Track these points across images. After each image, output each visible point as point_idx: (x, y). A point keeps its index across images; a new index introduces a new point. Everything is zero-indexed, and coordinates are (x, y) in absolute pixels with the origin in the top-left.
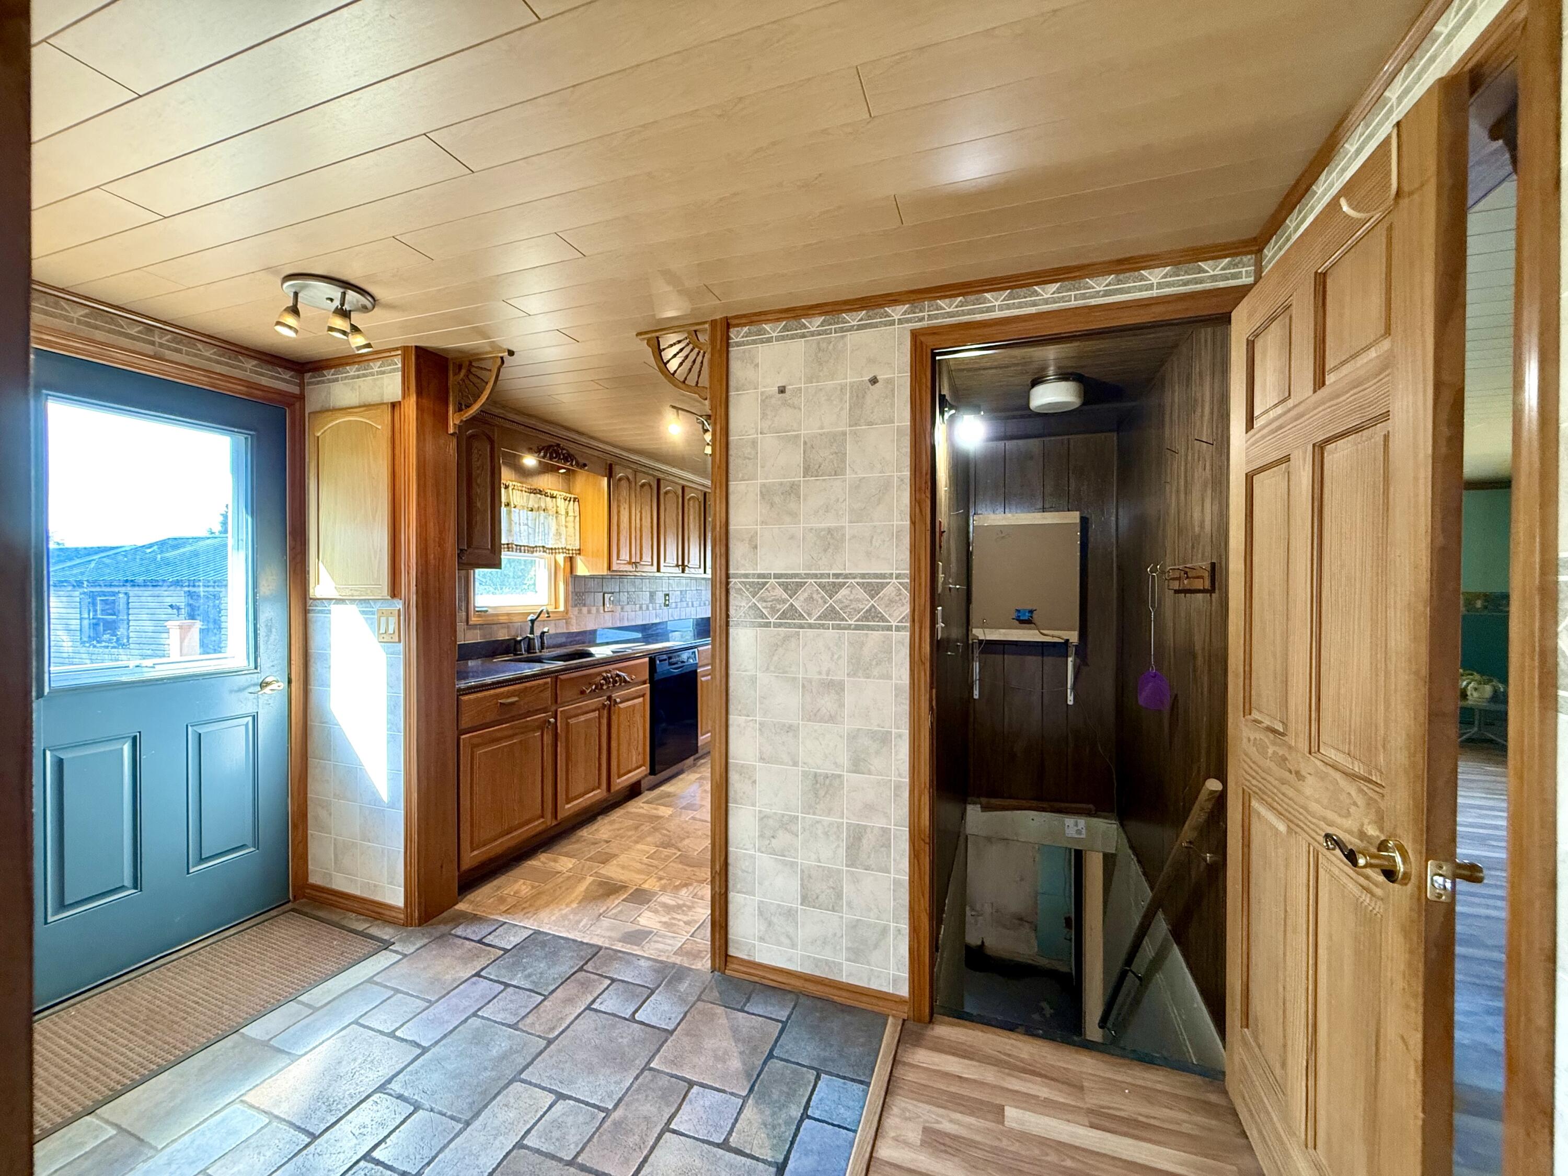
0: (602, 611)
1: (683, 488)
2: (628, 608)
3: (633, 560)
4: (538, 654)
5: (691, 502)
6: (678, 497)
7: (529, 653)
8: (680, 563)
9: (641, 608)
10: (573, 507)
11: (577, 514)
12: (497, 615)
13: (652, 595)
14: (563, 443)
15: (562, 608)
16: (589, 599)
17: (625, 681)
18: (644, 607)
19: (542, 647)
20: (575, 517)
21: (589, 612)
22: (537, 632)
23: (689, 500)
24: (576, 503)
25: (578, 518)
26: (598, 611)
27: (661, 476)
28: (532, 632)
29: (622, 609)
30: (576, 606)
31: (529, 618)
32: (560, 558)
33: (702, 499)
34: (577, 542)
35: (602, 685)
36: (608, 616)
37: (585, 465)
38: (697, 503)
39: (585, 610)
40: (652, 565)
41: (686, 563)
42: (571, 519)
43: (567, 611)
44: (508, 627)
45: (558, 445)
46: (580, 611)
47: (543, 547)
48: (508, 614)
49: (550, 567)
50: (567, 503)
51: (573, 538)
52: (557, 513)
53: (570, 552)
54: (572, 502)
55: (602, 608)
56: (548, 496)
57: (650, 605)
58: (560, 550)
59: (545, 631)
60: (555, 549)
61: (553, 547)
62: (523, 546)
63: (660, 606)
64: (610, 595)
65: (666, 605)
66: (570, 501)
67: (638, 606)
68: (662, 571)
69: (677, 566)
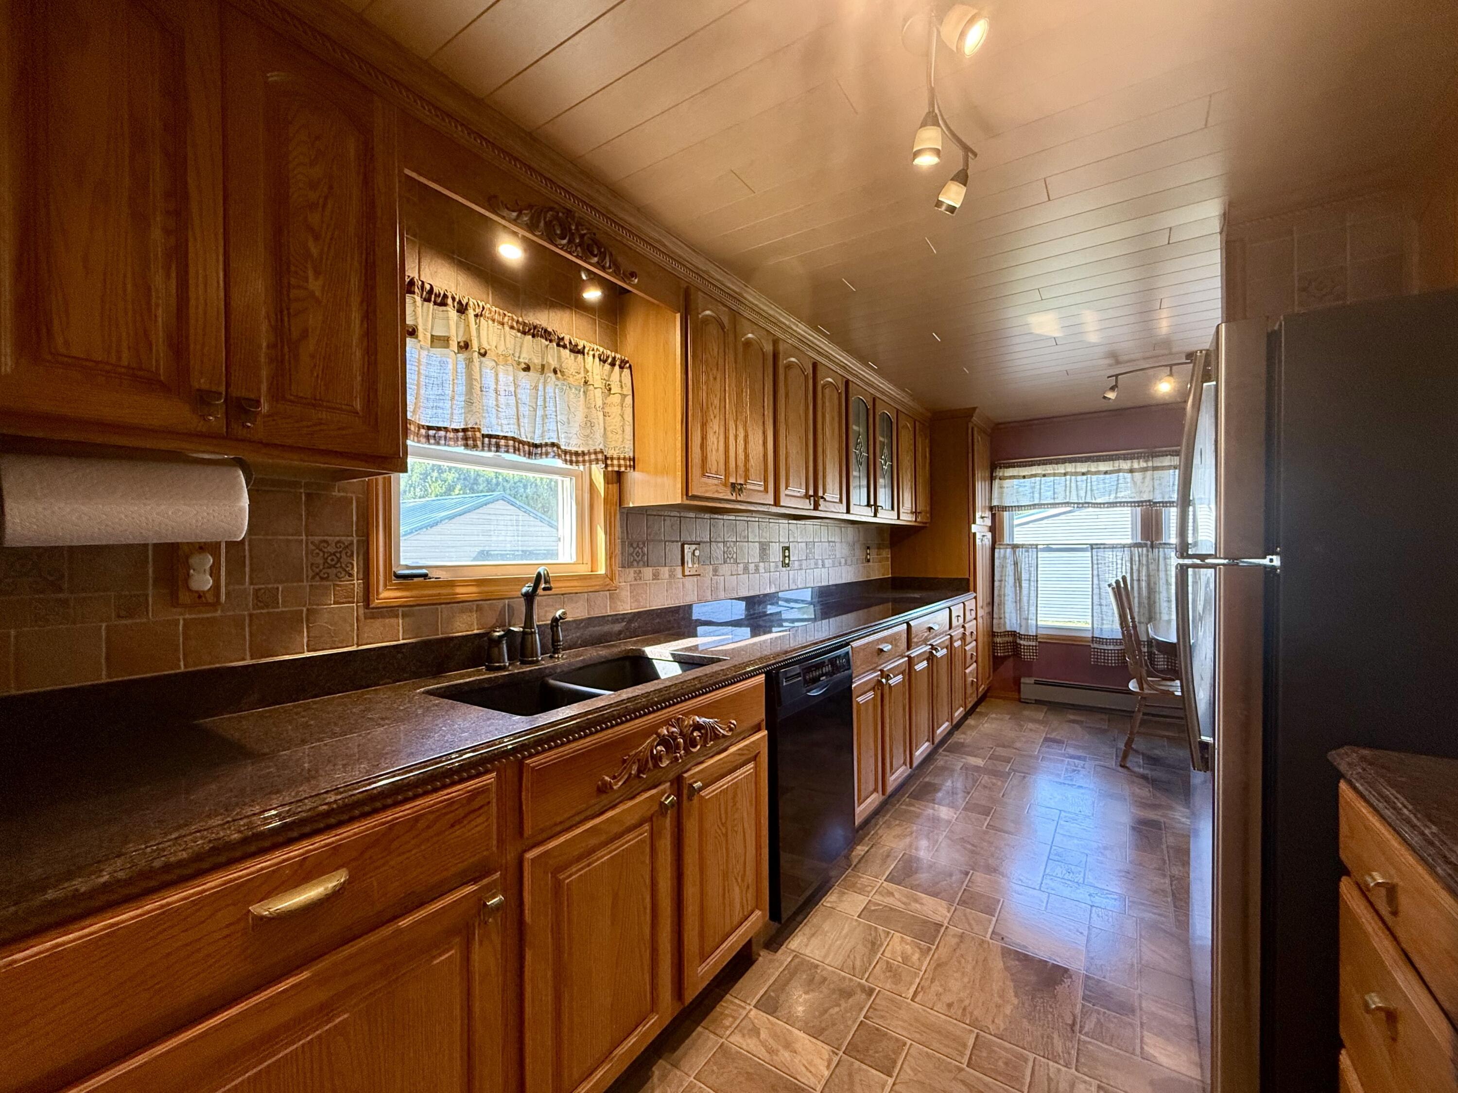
0: (680, 576)
1: (815, 365)
2: (725, 569)
3: (732, 480)
4: (541, 665)
5: (827, 391)
6: (806, 377)
7: (518, 661)
8: (811, 492)
9: (746, 569)
10: (619, 378)
11: (628, 391)
13: (764, 548)
14: (582, 212)
15: (602, 569)
16: (655, 553)
17: (716, 737)
18: (752, 567)
19: (555, 645)
20: (624, 396)
21: (656, 576)
23: (824, 387)
24: (626, 371)
25: (629, 399)
26: (672, 575)
27: (779, 335)
28: (528, 619)
29: (715, 571)
30: (630, 565)
31: (523, 590)
32: (598, 473)
33: (842, 389)
34: (629, 445)
35: (657, 759)
36: (690, 583)
37: (633, 275)
38: (835, 396)
39: (648, 572)
40: (766, 490)
41: (820, 494)
42: (616, 399)
43: (610, 576)
44: (479, 609)
45: (569, 212)
46: (638, 576)
47: (556, 445)
48: (480, 582)
49: (579, 488)
50: (607, 367)
51: (619, 437)
52: (586, 382)
53: (615, 462)
54: (617, 368)
55: (679, 569)
56: (565, 347)
57: (762, 564)
58: (593, 457)
59: (557, 615)
60: (583, 454)
61: (580, 450)
62: (505, 438)
63: (777, 566)
64: (694, 547)
65: (785, 565)
66: (613, 364)
67: (741, 565)
68: (782, 504)
69: (807, 496)
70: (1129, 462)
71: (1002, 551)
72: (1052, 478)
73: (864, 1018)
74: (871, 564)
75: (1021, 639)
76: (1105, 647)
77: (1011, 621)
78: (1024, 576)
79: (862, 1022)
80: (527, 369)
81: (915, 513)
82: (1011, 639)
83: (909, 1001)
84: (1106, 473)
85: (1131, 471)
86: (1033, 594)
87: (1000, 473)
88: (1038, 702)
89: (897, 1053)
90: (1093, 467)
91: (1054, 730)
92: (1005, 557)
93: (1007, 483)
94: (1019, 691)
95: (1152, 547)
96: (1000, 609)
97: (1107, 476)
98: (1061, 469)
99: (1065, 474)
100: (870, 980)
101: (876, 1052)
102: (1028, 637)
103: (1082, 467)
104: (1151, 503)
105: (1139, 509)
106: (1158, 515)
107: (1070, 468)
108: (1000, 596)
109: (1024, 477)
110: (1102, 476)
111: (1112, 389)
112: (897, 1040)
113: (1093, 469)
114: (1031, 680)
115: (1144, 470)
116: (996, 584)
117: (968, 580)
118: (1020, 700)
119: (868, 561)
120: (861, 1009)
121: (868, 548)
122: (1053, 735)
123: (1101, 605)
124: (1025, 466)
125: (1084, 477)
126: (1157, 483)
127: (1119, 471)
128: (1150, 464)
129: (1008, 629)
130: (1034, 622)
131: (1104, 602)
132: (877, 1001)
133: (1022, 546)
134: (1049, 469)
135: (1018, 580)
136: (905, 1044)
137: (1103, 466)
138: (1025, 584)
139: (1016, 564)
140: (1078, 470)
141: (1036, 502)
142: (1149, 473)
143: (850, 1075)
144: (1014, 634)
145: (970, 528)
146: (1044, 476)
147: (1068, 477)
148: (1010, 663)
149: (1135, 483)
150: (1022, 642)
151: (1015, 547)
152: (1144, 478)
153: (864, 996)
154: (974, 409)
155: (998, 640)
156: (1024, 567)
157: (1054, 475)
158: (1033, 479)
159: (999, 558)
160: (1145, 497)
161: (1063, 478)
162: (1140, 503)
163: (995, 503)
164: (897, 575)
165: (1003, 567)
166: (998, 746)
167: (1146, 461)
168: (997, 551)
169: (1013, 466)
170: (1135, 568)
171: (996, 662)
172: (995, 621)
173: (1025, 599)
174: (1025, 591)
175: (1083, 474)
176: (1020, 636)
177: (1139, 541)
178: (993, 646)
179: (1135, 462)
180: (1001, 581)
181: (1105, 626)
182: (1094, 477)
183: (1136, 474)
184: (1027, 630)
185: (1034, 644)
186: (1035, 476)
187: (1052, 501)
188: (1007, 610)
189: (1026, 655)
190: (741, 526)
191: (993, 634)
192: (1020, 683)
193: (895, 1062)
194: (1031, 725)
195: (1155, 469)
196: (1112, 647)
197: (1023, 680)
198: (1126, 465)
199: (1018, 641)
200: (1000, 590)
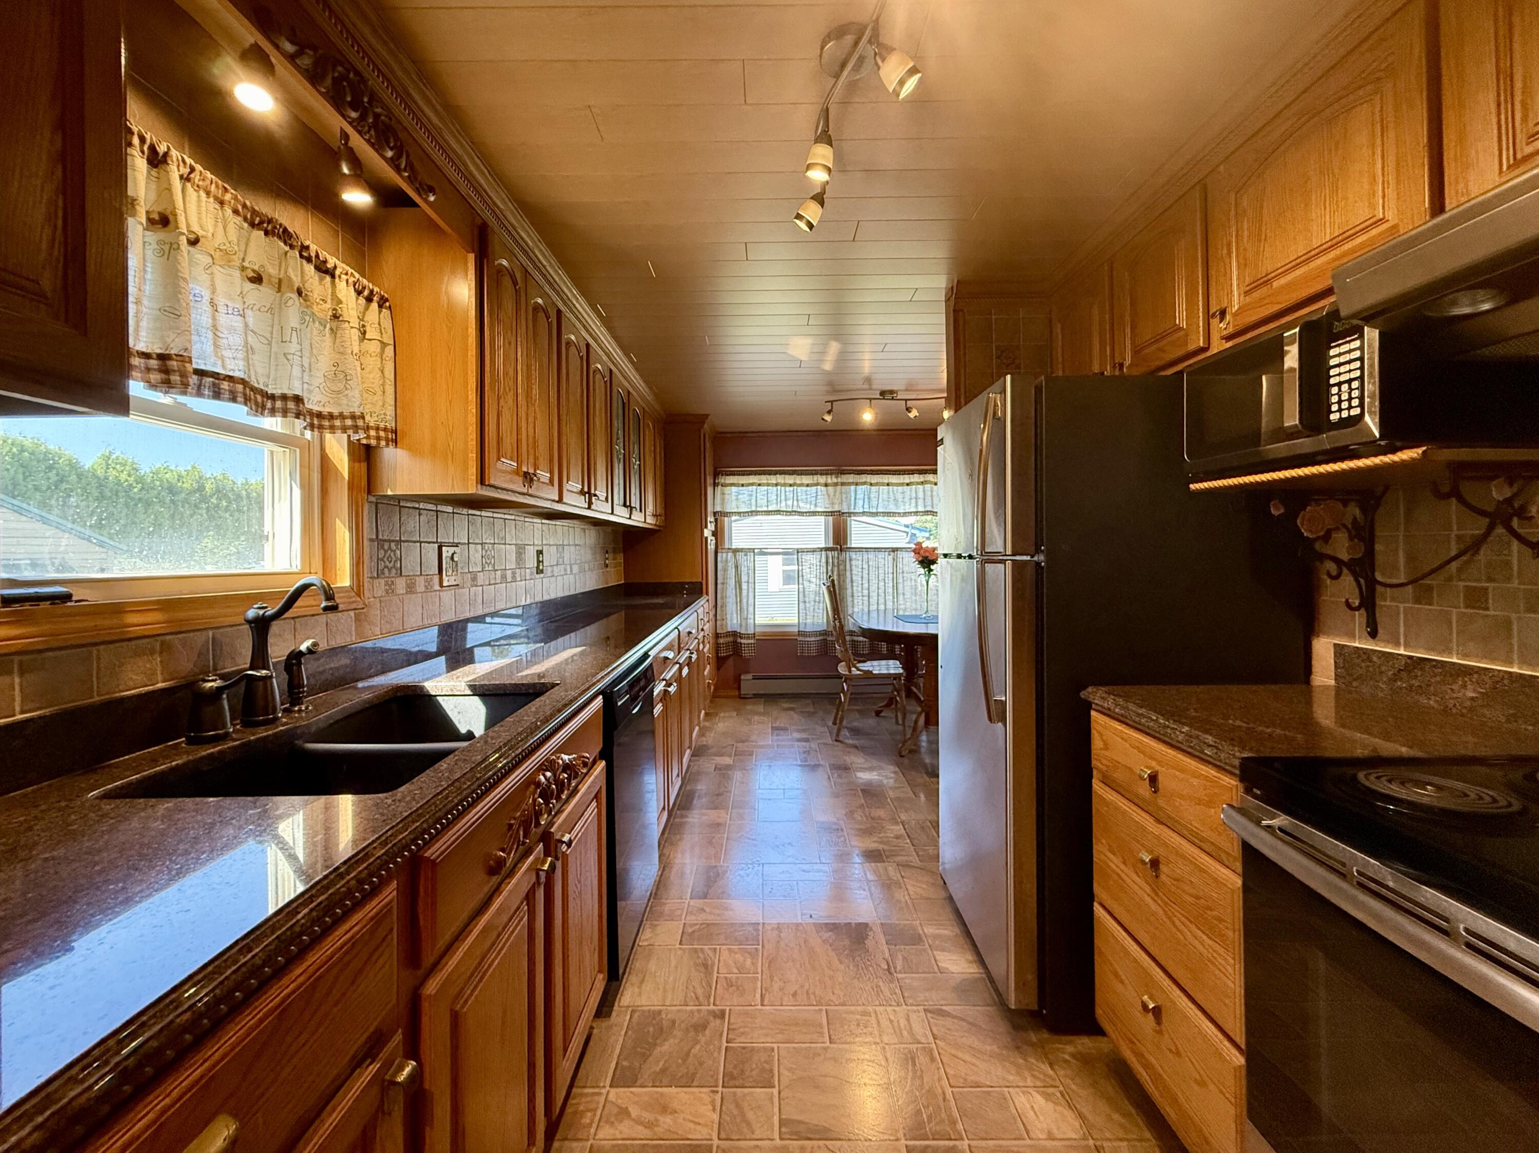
0: (437, 587)
1: (588, 349)
2: (482, 577)
3: (525, 469)
4: (284, 724)
5: (597, 379)
6: (581, 359)
7: (249, 724)
9: (504, 577)
10: (377, 320)
11: (388, 338)
12: (117, 609)
13: (520, 550)
14: (375, 82)
15: (343, 580)
16: (411, 558)
17: (576, 776)
18: (509, 573)
19: (294, 693)
20: (384, 345)
21: (411, 588)
22: (278, 650)
23: (594, 373)
24: (386, 313)
25: (389, 350)
26: (428, 587)
27: (563, 308)
28: (260, 657)
29: (474, 579)
30: (378, 574)
31: (251, 613)
32: (339, 443)
33: (607, 379)
34: (390, 411)
36: (447, 596)
38: (603, 385)
39: (401, 585)
40: (552, 482)
42: (374, 347)
43: (358, 588)
44: (166, 648)
45: (360, 76)
46: (390, 589)
47: (298, 399)
48: (166, 605)
49: (305, 466)
50: (362, 301)
51: (378, 398)
52: (336, 317)
53: (373, 433)
54: (374, 305)
55: (436, 579)
56: (309, 260)
57: (518, 571)
58: (349, 422)
59: (303, 648)
60: (331, 417)
61: (326, 410)
62: (230, 378)
63: (532, 574)
64: (452, 550)
65: (539, 571)
66: (369, 300)
67: (499, 573)
68: (565, 500)
69: (582, 492)
70: (824, 477)
71: (724, 555)
72: (765, 488)
73: (727, 1042)
74: (608, 569)
75: (741, 638)
76: (808, 639)
77: (733, 622)
78: (744, 578)
79: (726, 1047)
80: (257, 279)
81: (655, 516)
82: (730, 639)
83: (760, 1007)
84: (807, 485)
85: (826, 485)
86: (751, 595)
87: (722, 480)
88: (757, 696)
89: (769, 1061)
90: (798, 479)
91: (776, 719)
92: (727, 561)
93: (727, 490)
94: (739, 688)
95: (841, 550)
96: (722, 611)
97: (809, 488)
98: (773, 479)
99: (776, 485)
100: (718, 1003)
101: (752, 1070)
102: (748, 636)
103: (790, 479)
104: (841, 513)
105: (831, 518)
106: (845, 522)
107: (780, 479)
108: (722, 598)
109: (743, 485)
110: (804, 488)
111: (829, 412)
112: (765, 1049)
113: (798, 482)
114: (750, 676)
115: (836, 484)
116: (719, 587)
117: (701, 583)
118: (740, 697)
119: (607, 566)
120: (721, 1035)
121: (607, 552)
122: (777, 724)
123: (805, 602)
124: (743, 475)
125: (791, 488)
126: (844, 496)
127: (817, 484)
128: (839, 480)
129: (729, 630)
130: (752, 621)
131: (807, 599)
132: (732, 1021)
133: (741, 550)
134: (764, 479)
135: (739, 583)
136: (773, 1049)
137: (806, 479)
138: (744, 586)
139: (736, 567)
140: (787, 481)
141: (754, 509)
142: (839, 487)
143: (738, 1106)
144: (735, 634)
145: (702, 533)
146: (759, 485)
147: (779, 487)
148: (730, 662)
149: (829, 496)
150: (743, 641)
151: (735, 551)
152: (835, 492)
153: (718, 1021)
154: (707, 416)
155: (721, 641)
156: (744, 570)
157: (768, 485)
158: (750, 488)
159: (722, 561)
160: (836, 508)
161: (775, 488)
162: (832, 513)
163: (718, 509)
164: (630, 581)
165: (725, 570)
166: (737, 742)
167: (837, 477)
168: (719, 555)
169: (733, 474)
170: (830, 568)
171: (720, 662)
172: (718, 623)
173: (744, 601)
174: (744, 593)
175: (791, 485)
176: (741, 636)
177: (831, 545)
178: (717, 647)
179: (829, 477)
180: (723, 584)
181: (808, 621)
182: (799, 489)
183: (829, 488)
184: (747, 630)
185: (752, 641)
186: (752, 484)
187: (765, 509)
188: (729, 612)
189: (746, 653)
190: (499, 524)
191: (717, 636)
192: (740, 680)
193: (771, 1071)
194: (756, 718)
195: (843, 484)
196: (813, 639)
197: (742, 677)
198: (822, 479)
199: (739, 640)
200: (722, 593)
